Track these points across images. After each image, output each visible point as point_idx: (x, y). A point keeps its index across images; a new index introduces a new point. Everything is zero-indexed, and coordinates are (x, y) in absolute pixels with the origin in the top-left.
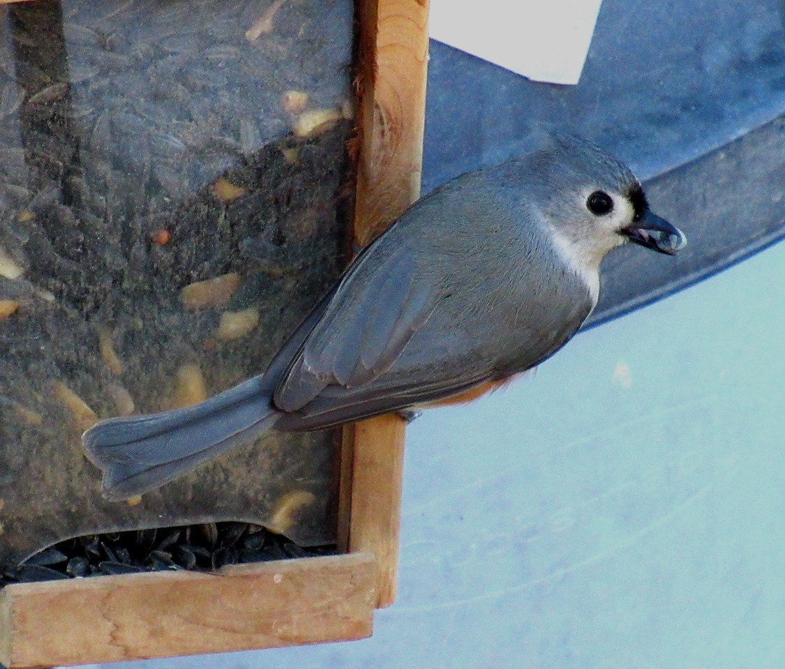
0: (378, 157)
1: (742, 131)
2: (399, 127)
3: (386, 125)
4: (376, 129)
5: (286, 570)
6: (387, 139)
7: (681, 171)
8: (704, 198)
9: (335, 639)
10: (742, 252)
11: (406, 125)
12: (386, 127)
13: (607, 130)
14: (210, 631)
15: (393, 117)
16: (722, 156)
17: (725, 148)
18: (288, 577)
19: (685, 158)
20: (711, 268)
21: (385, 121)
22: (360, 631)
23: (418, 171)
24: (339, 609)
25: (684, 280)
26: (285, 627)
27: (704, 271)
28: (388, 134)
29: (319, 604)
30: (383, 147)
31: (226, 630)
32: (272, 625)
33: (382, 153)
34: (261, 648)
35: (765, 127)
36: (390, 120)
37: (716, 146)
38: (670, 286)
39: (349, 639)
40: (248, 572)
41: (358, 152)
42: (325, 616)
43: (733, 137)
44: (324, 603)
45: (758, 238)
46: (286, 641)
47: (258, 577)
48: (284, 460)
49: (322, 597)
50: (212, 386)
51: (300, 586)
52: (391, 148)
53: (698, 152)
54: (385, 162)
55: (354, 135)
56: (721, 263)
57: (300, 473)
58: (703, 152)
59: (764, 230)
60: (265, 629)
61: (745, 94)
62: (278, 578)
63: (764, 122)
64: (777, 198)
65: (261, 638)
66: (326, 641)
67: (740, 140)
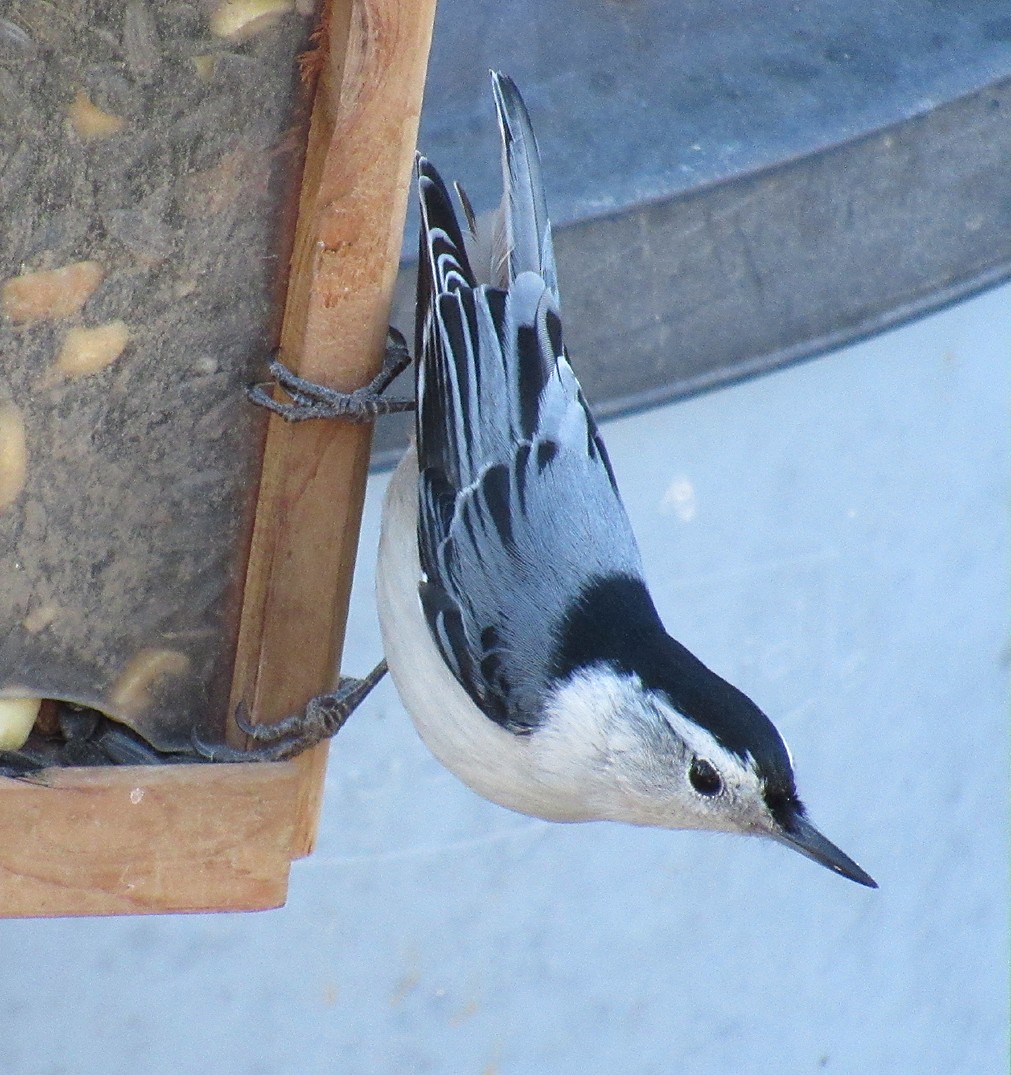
0: (353, 85)
1: (927, 104)
2: (392, 36)
3: (370, 30)
4: (354, 37)
5: (151, 782)
6: (371, 57)
7: (814, 161)
8: (850, 213)
9: (222, 908)
10: (904, 310)
11: (404, 34)
12: (371, 35)
13: (694, 79)
14: (19, 878)
15: (384, 19)
16: (888, 143)
17: (895, 130)
18: (154, 795)
19: (826, 141)
20: (851, 332)
21: (370, 22)
22: (266, 895)
23: (415, 114)
24: (232, 855)
25: (800, 348)
26: (142, 882)
27: (837, 337)
28: (373, 47)
29: (202, 844)
30: (362, 69)
31: (42, 879)
32: (119, 876)
33: (361, 79)
34: (99, 914)
35: (965, 101)
36: (378, 23)
37: (879, 125)
38: (777, 356)
39: (247, 909)
40: (90, 782)
41: (317, 76)
42: (210, 865)
43: (910, 113)
44: (211, 844)
45: (934, 290)
46: (142, 904)
47: (104, 790)
48: (146, 599)
49: (208, 833)
50: (38, 465)
51: (171, 810)
52: (376, 72)
53: (846, 133)
54: (365, 96)
55: (312, 46)
56: (867, 325)
57: (168, 623)
58: (856, 133)
59: (946, 277)
60: (107, 882)
61: (938, 41)
62: (136, 796)
63: (964, 92)
64: (974, 225)
65: (99, 897)
66: (207, 909)
67: (920, 118)
